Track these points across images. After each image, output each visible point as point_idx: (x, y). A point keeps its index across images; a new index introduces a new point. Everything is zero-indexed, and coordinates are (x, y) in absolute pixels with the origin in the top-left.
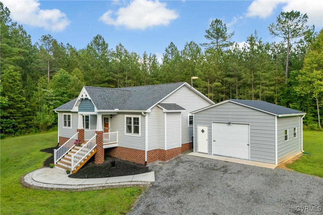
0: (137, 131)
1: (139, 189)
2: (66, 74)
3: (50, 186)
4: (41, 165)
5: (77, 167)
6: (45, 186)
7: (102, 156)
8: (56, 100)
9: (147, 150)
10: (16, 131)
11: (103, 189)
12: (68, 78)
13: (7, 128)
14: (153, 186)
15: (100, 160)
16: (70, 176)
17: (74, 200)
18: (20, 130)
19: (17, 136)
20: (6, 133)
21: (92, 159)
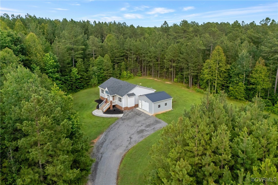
0: (121, 101)
1: (118, 118)
2: (102, 58)
3: (99, 116)
4: (96, 108)
5: (105, 111)
6: (98, 115)
7: (112, 107)
8: (98, 72)
9: (123, 107)
10: (84, 87)
11: (110, 118)
12: (103, 60)
13: (80, 87)
14: (121, 118)
15: (112, 108)
16: (103, 113)
17: (104, 120)
18: (85, 87)
19: (84, 89)
20: (80, 89)
21: (109, 108)
